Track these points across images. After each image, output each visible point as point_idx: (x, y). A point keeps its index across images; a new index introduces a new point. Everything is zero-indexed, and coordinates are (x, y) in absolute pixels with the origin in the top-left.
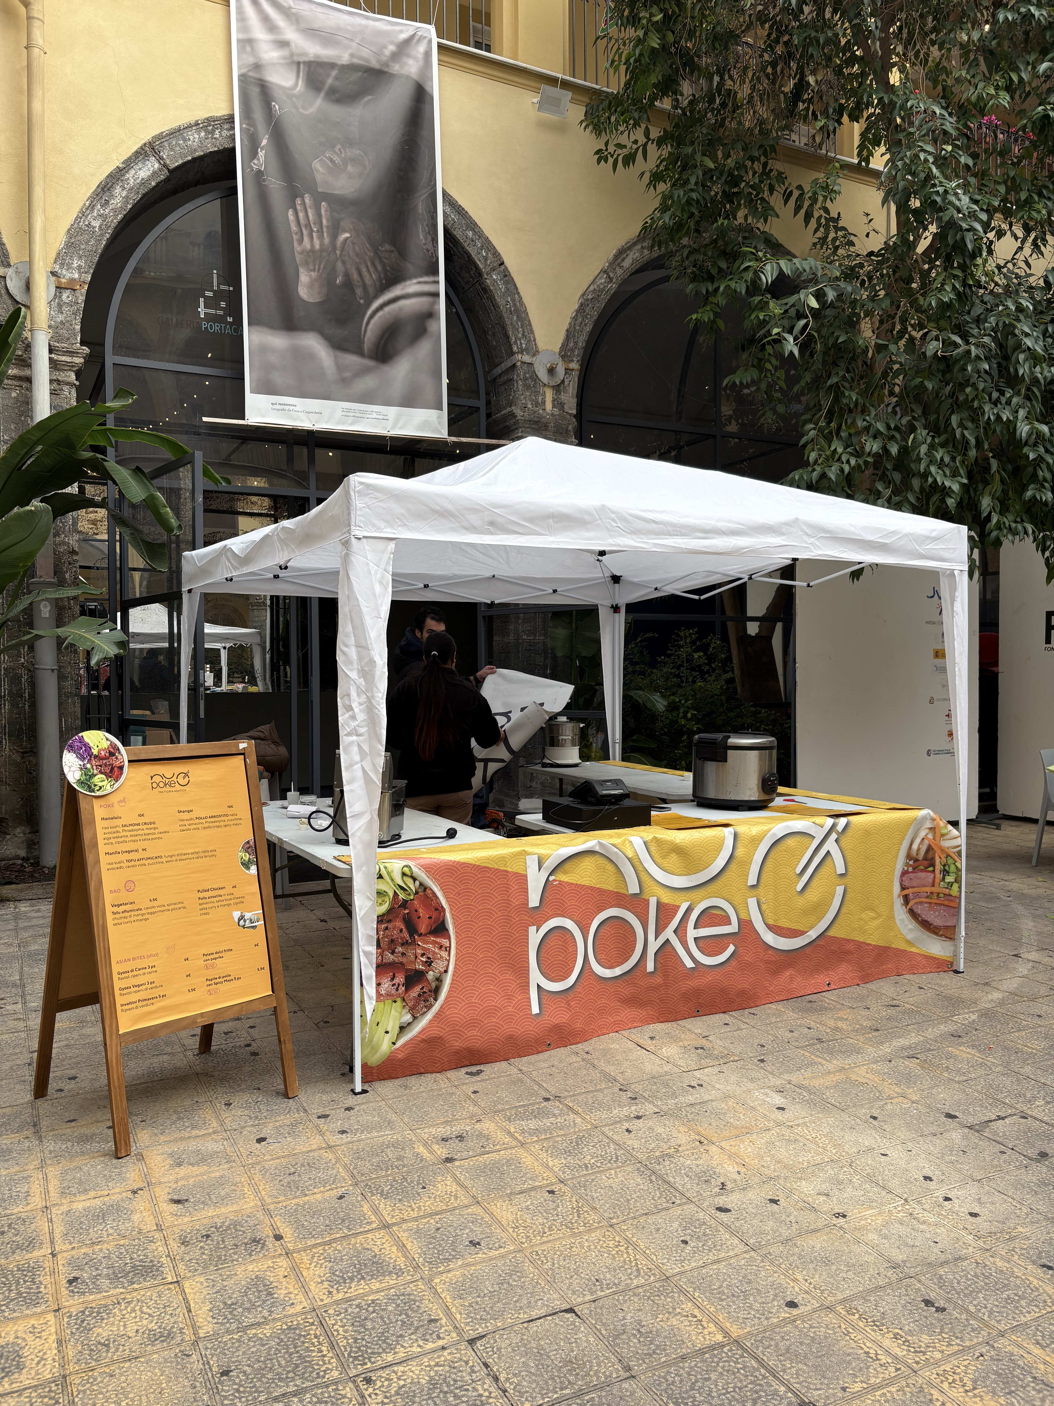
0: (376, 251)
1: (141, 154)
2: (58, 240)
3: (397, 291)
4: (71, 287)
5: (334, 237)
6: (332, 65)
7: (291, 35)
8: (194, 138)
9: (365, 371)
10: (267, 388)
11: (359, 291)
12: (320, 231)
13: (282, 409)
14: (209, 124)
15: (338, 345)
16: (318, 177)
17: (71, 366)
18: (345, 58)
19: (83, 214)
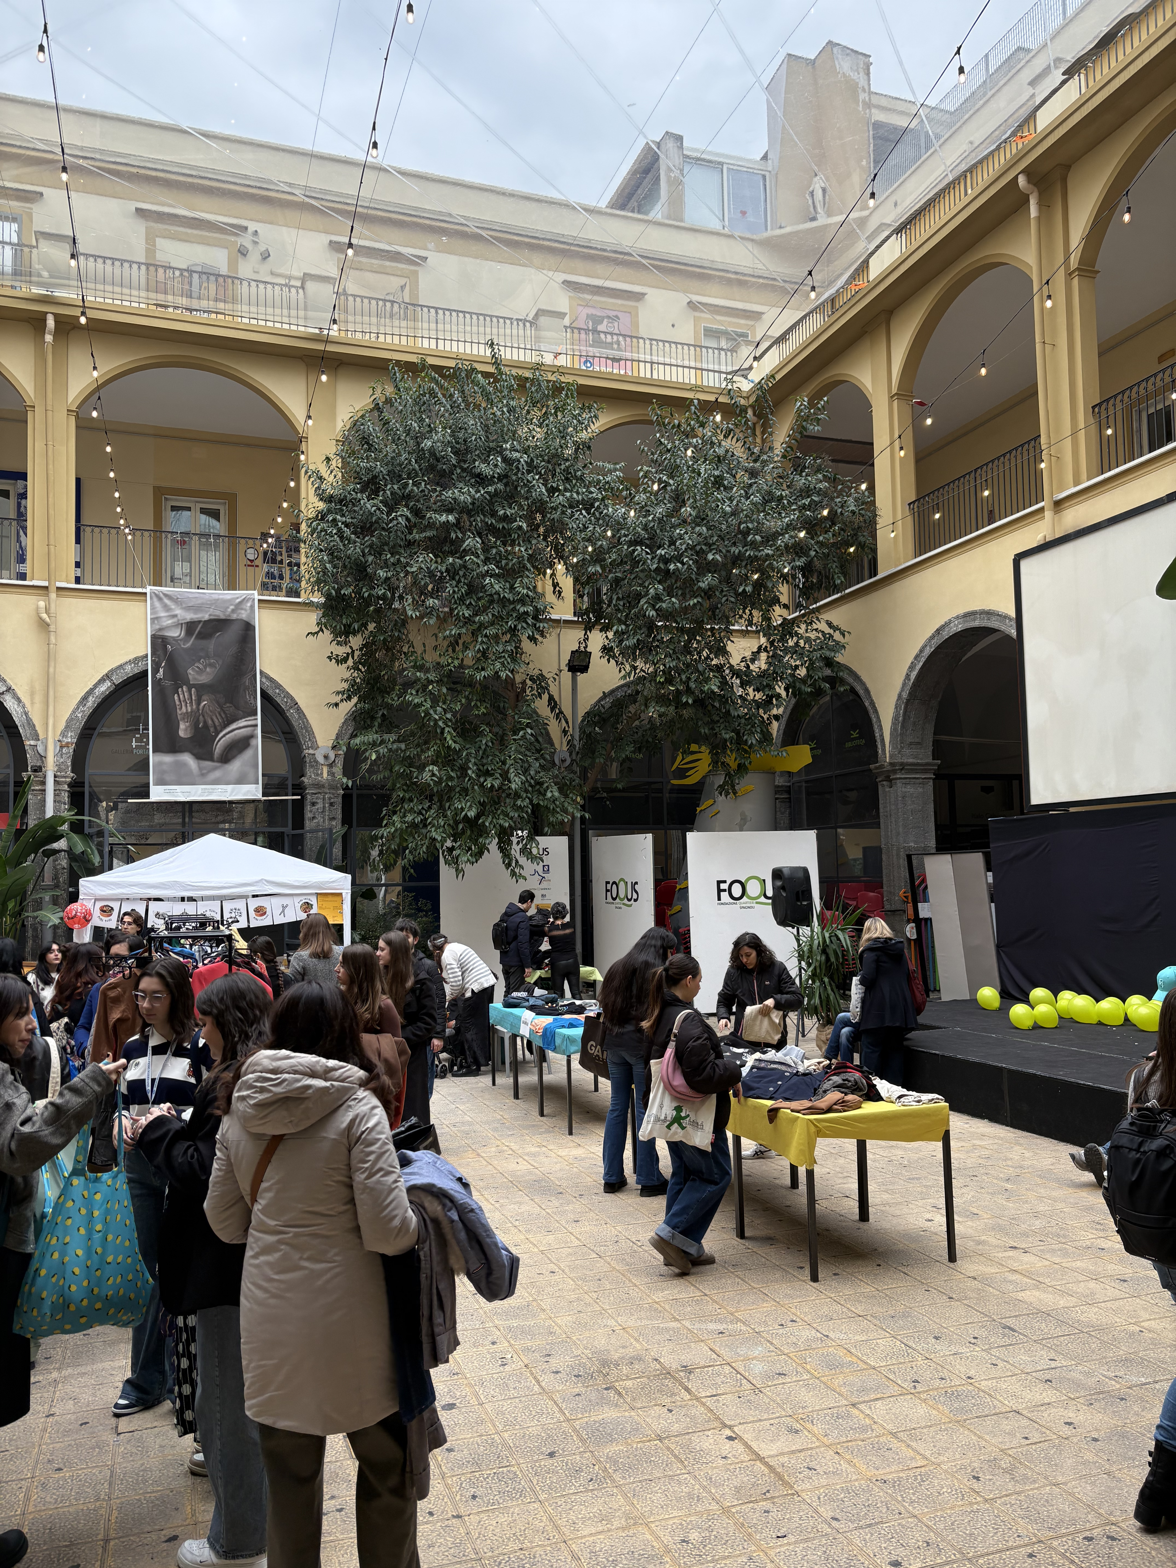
0: (221, 708)
1: (102, 681)
2: (62, 725)
3: (234, 726)
4: (67, 745)
5: (199, 704)
6: (200, 622)
7: (178, 612)
8: (128, 668)
9: (215, 769)
10: (160, 782)
11: (212, 729)
12: (191, 703)
13: (169, 792)
14: (136, 660)
15: (199, 757)
16: (190, 677)
17: (65, 782)
18: (206, 617)
19: (74, 712)
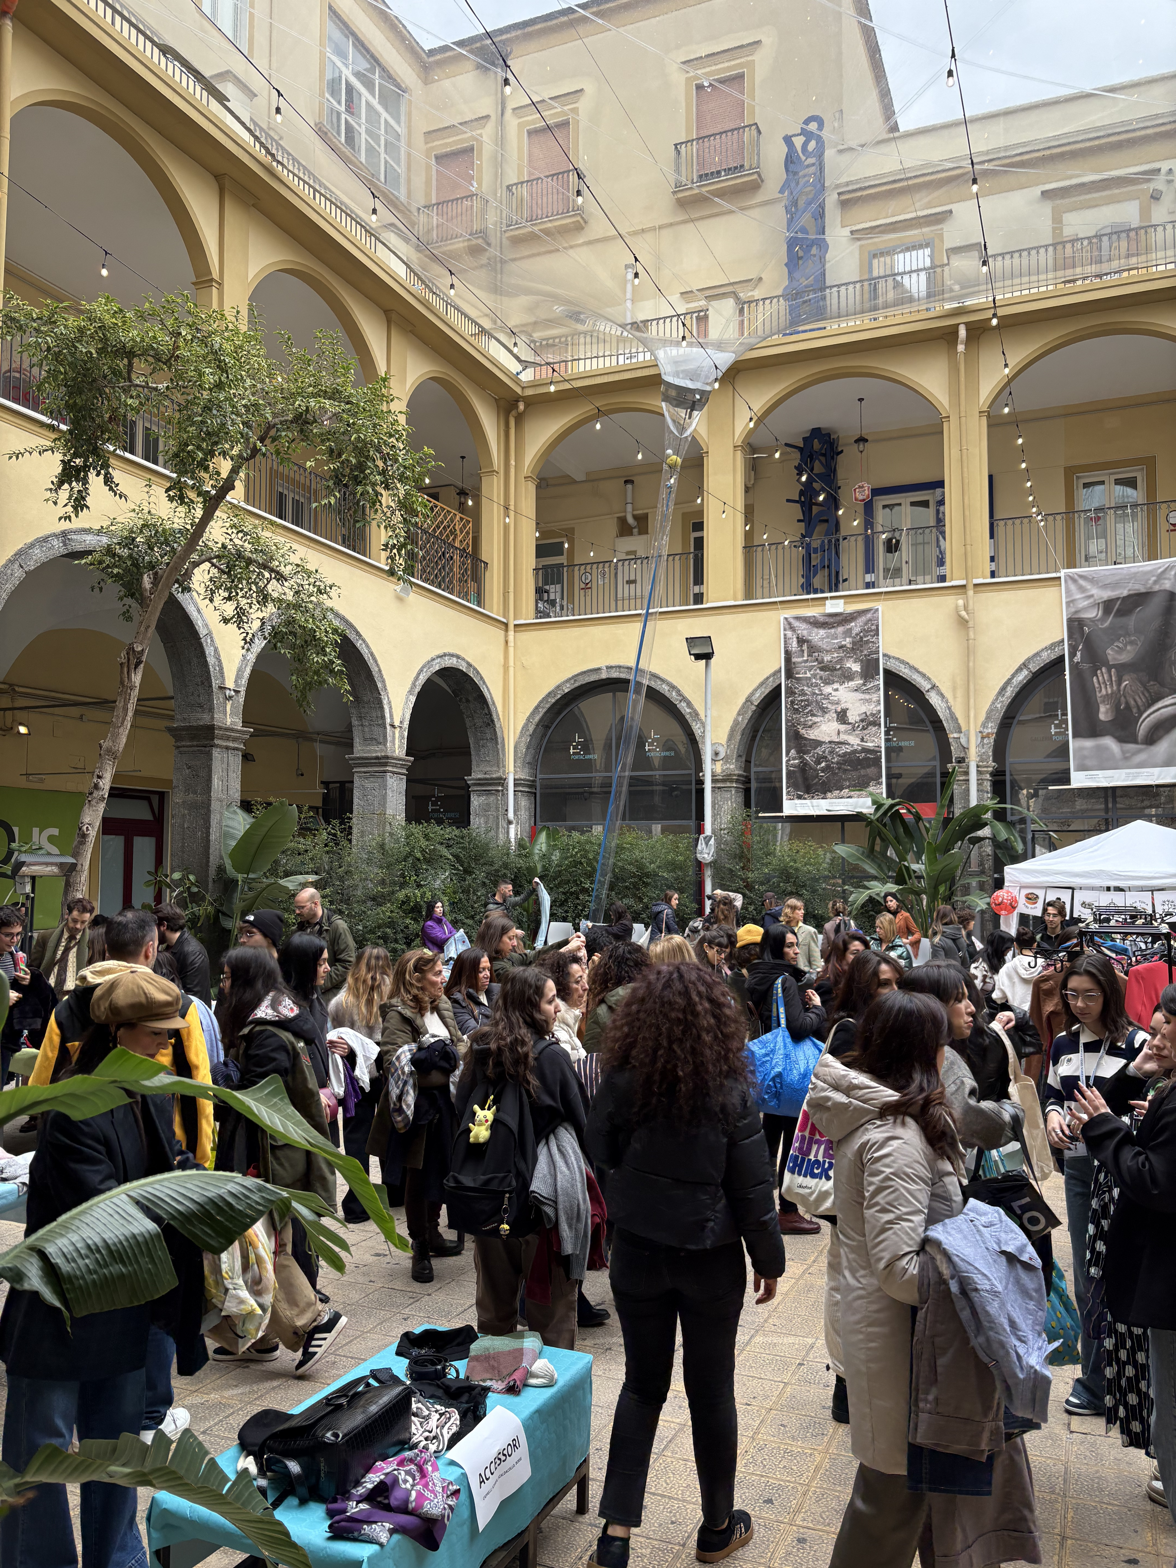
0: (1145, 687)
1: (1019, 670)
2: (982, 717)
3: (1160, 704)
4: (988, 736)
5: (1119, 683)
6: (1118, 599)
7: (1095, 591)
8: (1045, 655)
9: (1139, 751)
10: (1082, 768)
11: (1135, 710)
12: (1111, 684)
13: (1092, 778)
14: (1052, 646)
15: (1121, 740)
16: (1110, 658)
17: (987, 772)
18: (1125, 593)
19: (993, 703)
